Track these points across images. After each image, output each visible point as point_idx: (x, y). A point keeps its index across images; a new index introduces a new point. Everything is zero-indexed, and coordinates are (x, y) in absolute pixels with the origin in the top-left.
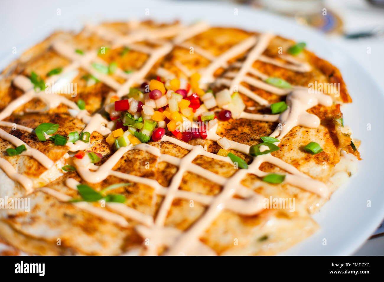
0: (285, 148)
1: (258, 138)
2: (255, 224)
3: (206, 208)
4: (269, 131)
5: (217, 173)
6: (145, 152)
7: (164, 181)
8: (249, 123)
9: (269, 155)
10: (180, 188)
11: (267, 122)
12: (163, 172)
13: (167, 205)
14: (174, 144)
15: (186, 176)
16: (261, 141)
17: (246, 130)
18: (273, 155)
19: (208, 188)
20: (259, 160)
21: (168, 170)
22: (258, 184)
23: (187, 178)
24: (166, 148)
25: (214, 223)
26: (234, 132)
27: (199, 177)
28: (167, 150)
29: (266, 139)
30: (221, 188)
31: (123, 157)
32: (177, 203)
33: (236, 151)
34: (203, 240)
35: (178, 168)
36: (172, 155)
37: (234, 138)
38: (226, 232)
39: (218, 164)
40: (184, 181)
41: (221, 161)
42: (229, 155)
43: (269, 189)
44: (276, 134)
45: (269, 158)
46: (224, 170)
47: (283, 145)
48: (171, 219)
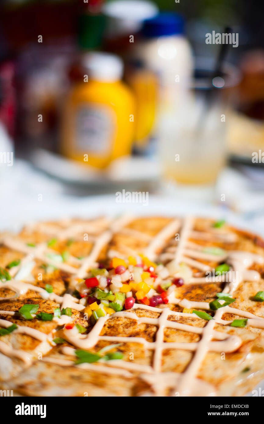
0: (238, 300)
1: (211, 296)
2: (238, 358)
3: (194, 353)
4: (219, 289)
5: (191, 325)
6: (123, 318)
7: (149, 339)
8: (200, 286)
9: (227, 307)
10: (165, 341)
11: (215, 283)
12: (145, 332)
13: (158, 356)
14: (145, 309)
15: (167, 331)
16: (216, 298)
17: (199, 292)
18: (230, 306)
19: (189, 338)
20: (220, 312)
21: (149, 329)
22: (229, 329)
23: (168, 333)
24: (140, 313)
25: (204, 363)
26: (189, 295)
27: (178, 330)
28: (141, 314)
29: (220, 295)
30: (201, 336)
31: (105, 325)
32: (166, 353)
33: (198, 309)
34: (200, 378)
35: (158, 327)
36: (148, 317)
37: (191, 299)
38: (216, 369)
39: (189, 319)
40: (166, 336)
41: (189, 317)
42: (193, 312)
43: (239, 331)
44: (226, 290)
45: (228, 309)
46: (196, 322)
47: (235, 298)
48: (166, 366)
